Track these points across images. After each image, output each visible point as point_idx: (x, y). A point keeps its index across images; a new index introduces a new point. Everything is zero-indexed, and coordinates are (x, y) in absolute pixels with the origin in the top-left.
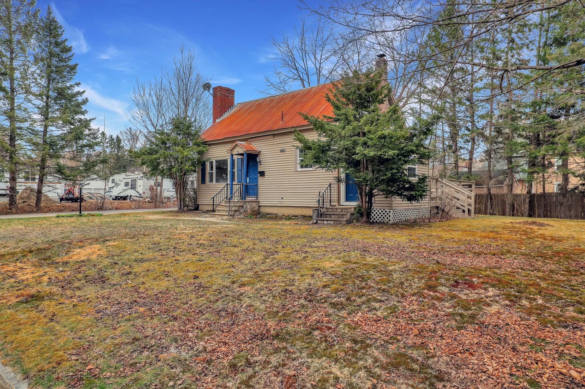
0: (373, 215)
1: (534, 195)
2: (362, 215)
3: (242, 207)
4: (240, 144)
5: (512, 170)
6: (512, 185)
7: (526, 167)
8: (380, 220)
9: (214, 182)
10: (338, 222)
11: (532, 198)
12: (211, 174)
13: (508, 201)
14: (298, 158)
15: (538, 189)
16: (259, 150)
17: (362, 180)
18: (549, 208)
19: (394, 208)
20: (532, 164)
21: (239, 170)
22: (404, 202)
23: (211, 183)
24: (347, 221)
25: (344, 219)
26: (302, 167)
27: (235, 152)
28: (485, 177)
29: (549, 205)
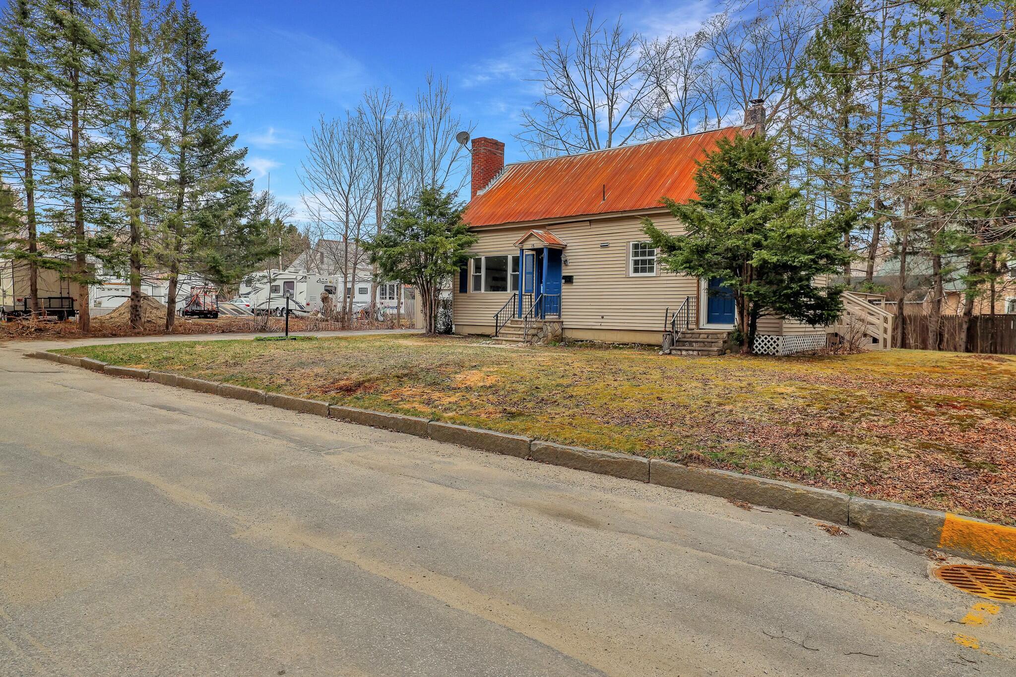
0: (757, 344)
1: (976, 318)
2: (742, 343)
3: (541, 329)
4: (537, 233)
5: (940, 275)
6: (939, 301)
7: (964, 272)
8: (762, 350)
9: (483, 291)
10: (706, 353)
11: (972, 322)
12: (477, 279)
13: (933, 327)
14: (631, 258)
15: (982, 308)
16: (564, 243)
17: (752, 293)
18: (999, 340)
19: (784, 334)
20: (975, 268)
21: (529, 273)
22: (802, 326)
23: (478, 292)
24: (718, 351)
25: (716, 349)
26: (636, 270)
27: (528, 245)
28: (897, 286)
29: (999, 334)
